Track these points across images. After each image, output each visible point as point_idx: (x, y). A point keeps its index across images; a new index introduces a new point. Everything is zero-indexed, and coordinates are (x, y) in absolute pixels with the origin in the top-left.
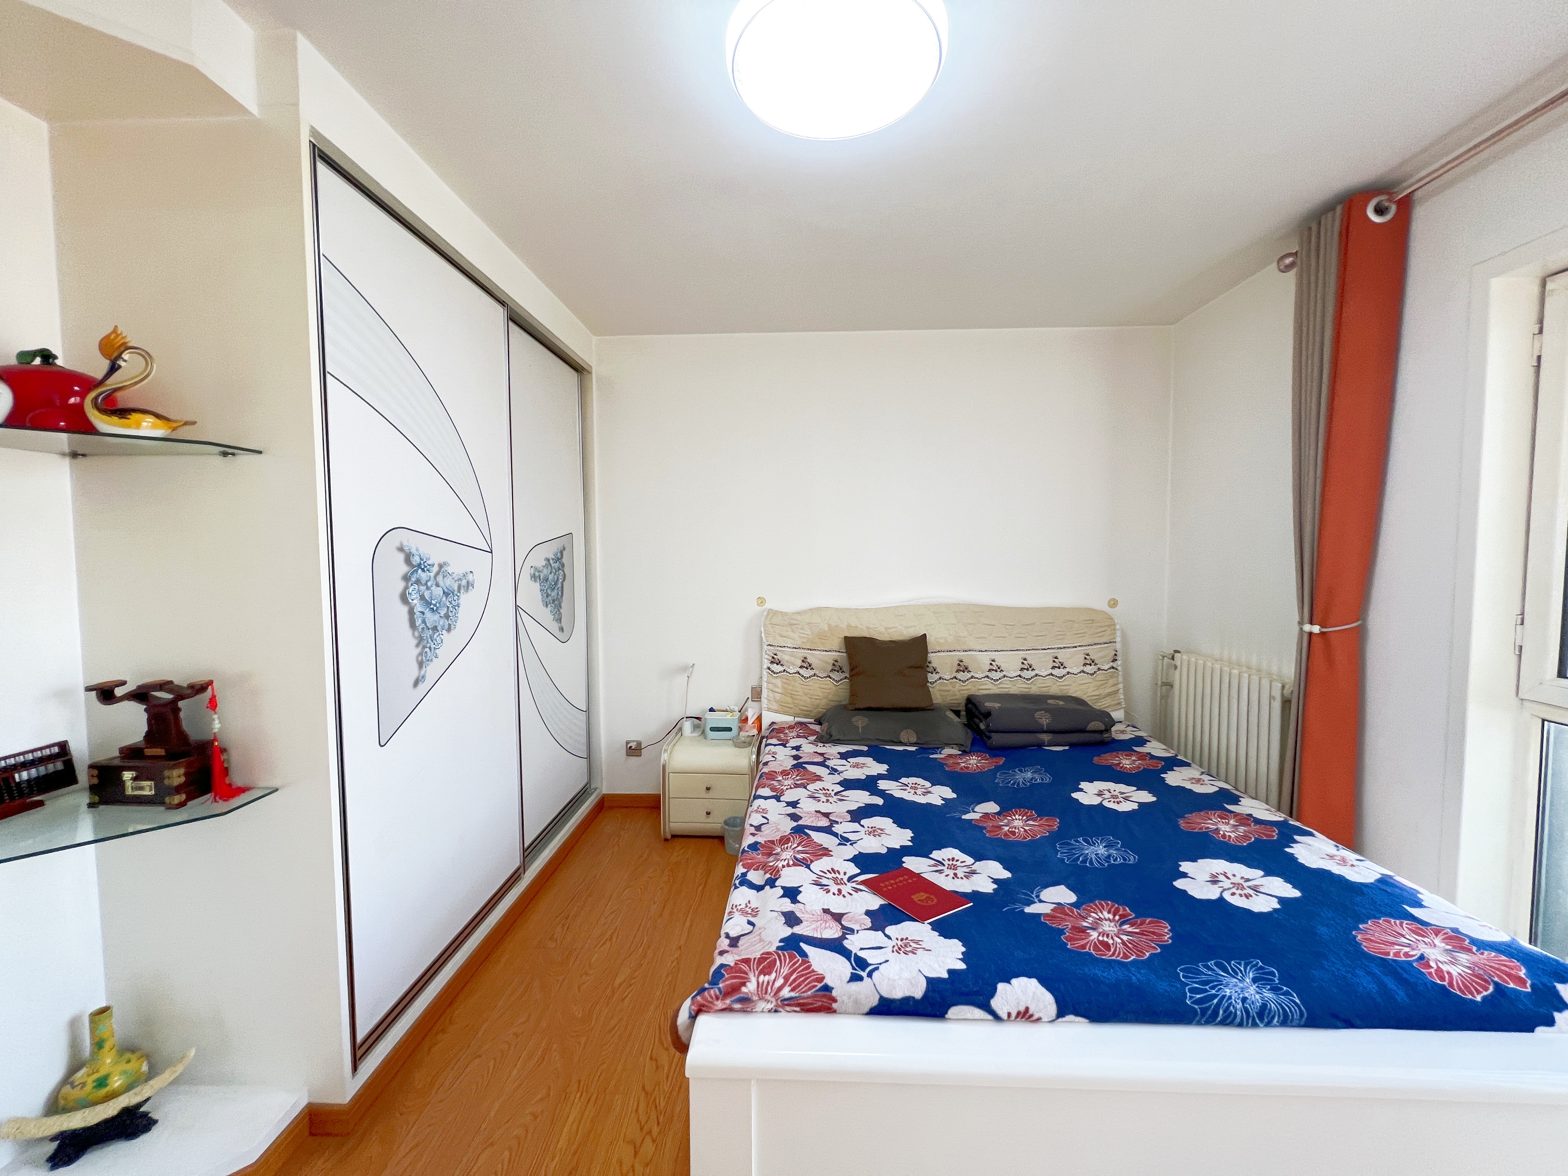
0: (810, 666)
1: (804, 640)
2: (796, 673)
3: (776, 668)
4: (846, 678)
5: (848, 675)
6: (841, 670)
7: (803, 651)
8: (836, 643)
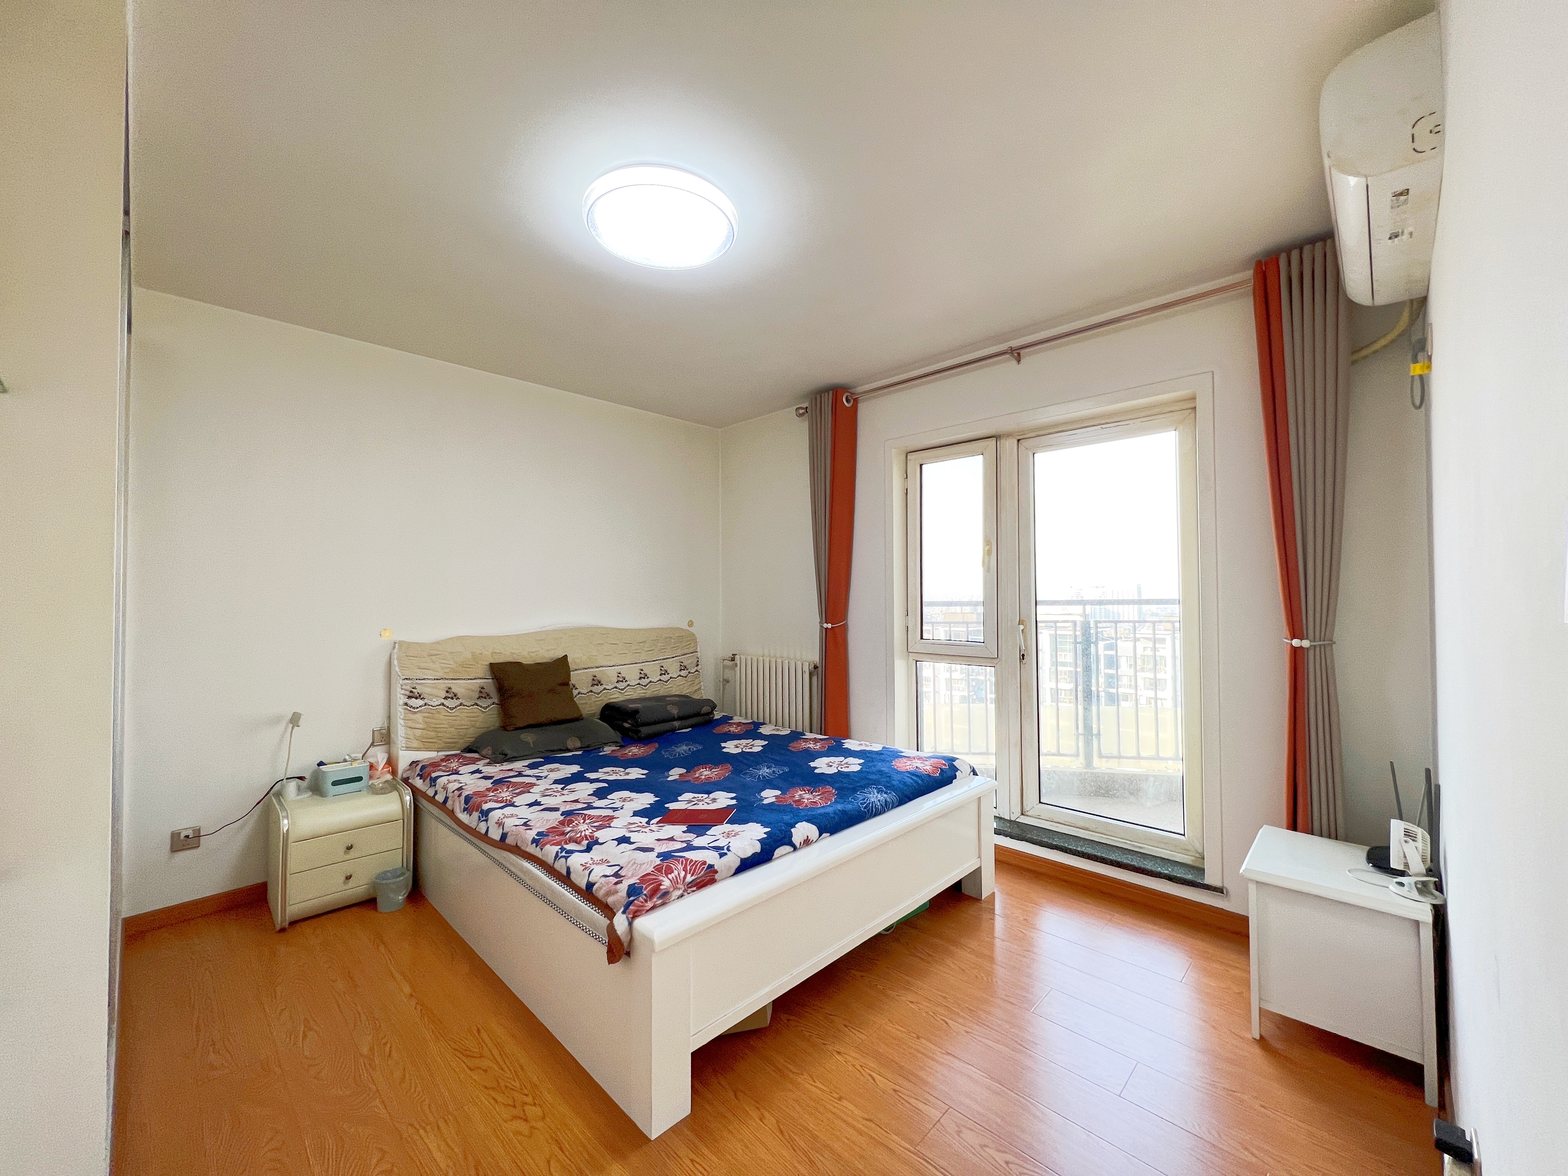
0: (455, 696)
1: (447, 671)
2: (440, 705)
3: (414, 702)
4: (493, 703)
5: (496, 701)
6: (488, 696)
7: (446, 681)
8: (481, 669)
